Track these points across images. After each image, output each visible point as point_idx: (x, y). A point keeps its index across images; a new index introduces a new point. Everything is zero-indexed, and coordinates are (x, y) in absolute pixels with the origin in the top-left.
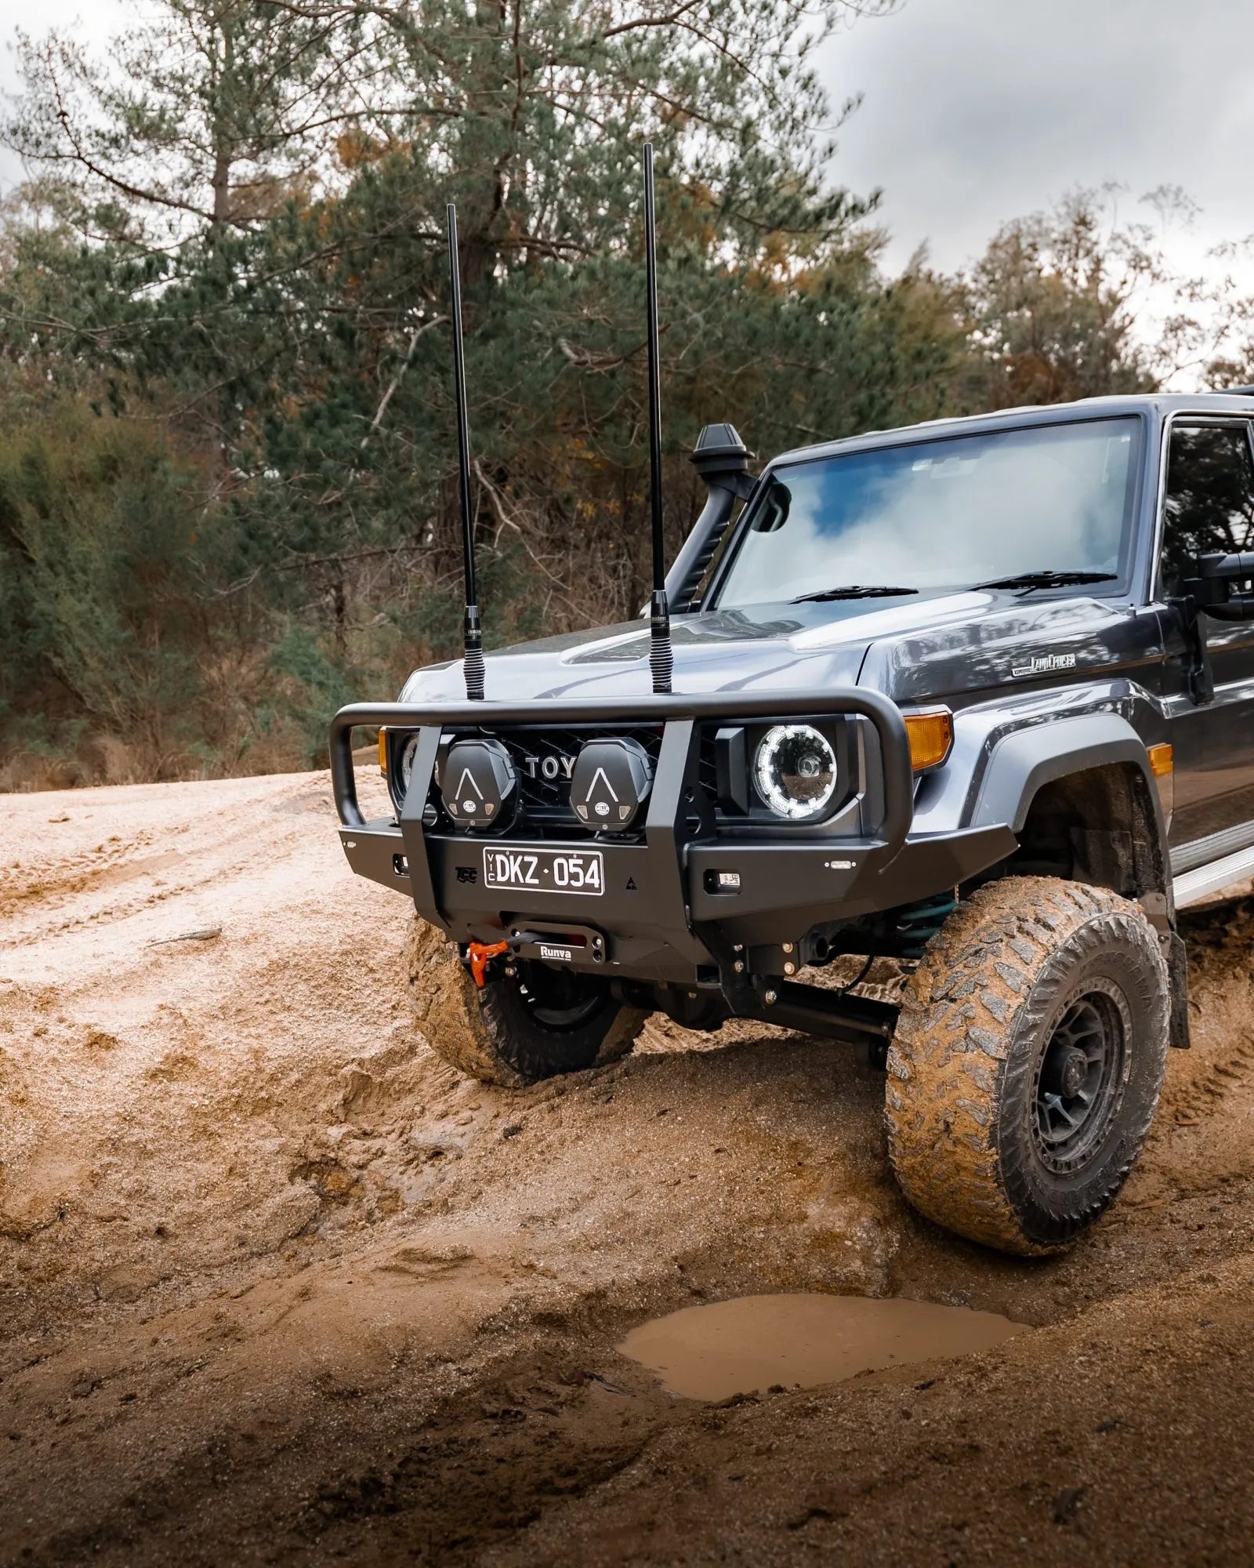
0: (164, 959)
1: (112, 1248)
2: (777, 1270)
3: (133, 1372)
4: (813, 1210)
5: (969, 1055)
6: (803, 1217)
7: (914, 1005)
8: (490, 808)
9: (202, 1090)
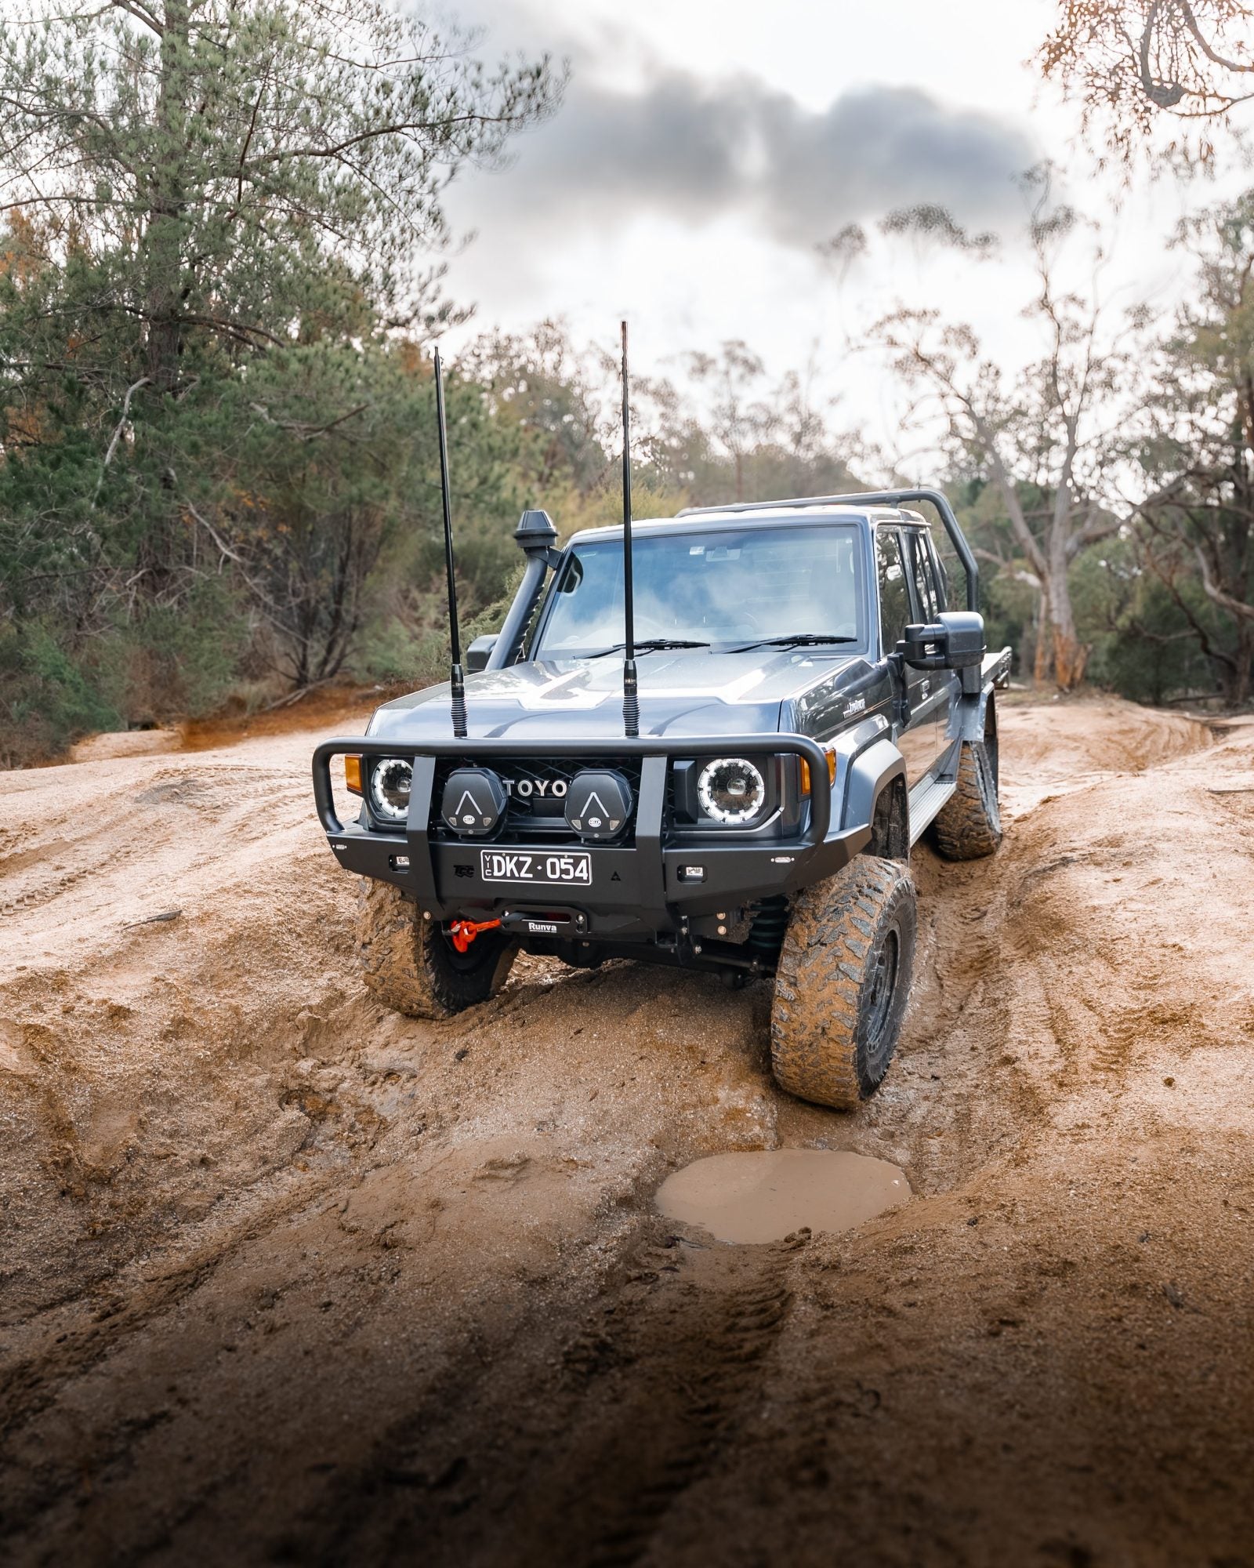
0: (140, 939)
1: (174, 1180)
2: (706, 1139)
3: (305, 1283)
4: (721, 1094)
5: (840, 983)
6: (716, 1100)
7: (796, 949)
8: (488, 820)
9: (202, 1043)
